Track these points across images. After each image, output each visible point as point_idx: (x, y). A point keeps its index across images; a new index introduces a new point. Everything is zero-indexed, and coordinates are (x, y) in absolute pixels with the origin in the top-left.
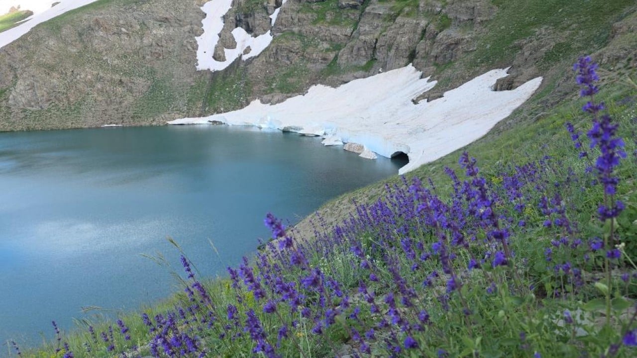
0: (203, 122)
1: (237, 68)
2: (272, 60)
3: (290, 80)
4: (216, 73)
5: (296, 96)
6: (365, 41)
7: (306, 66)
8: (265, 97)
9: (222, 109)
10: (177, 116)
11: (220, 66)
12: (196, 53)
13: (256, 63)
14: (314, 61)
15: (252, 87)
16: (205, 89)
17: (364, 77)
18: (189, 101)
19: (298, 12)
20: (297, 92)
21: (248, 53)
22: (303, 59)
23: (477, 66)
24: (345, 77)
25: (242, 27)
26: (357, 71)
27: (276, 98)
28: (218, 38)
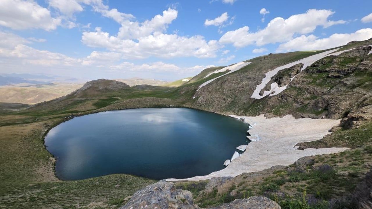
0: (239, 118)
1: (265, 99)
2: (279, 98)
3: (281, 109)
5: (278, 117)
6: (324, 99)
7: (293, 104)
8: (267, 114)
9: (248, 115)
10: (233, 114)
11: (259, 97)
12: (254, 91)
13: (273, 98)
14: (297, 102)
15: (265, 108)
16: (248, 106)
18: (240, 109)
19: (304, 78)
21: (273, 94)
22: (293, 101)
24: (304, 115)
25: (277, 82)
26: (312, 113)
27: (270, 116)
28: (265, 86)
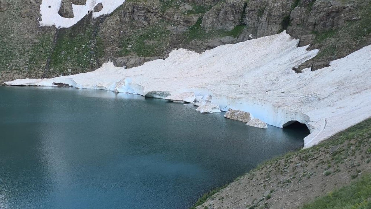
0: (47, 83)
1: (87, 26)
2: (127, 19)
3: (148, 42)
4: (63, 30)
5: (155, 59)
6: (233, 5)
7: (166, 28)
8: (119, 60)
9: (70, 70)
10: (16, 75)
11: (67, 23)
12: (39, 7)
13: (108, 21)
14: (175, 23)
15: (104, 48)
16: (49, 47)
17: (232, 43)
18: (31, 59)
20: (155, 55)
21: (99, 11)
22: (162, 21)
23: (364, 36)
24: (210, 42)
26: (224, 36)
27: (132, 61)
